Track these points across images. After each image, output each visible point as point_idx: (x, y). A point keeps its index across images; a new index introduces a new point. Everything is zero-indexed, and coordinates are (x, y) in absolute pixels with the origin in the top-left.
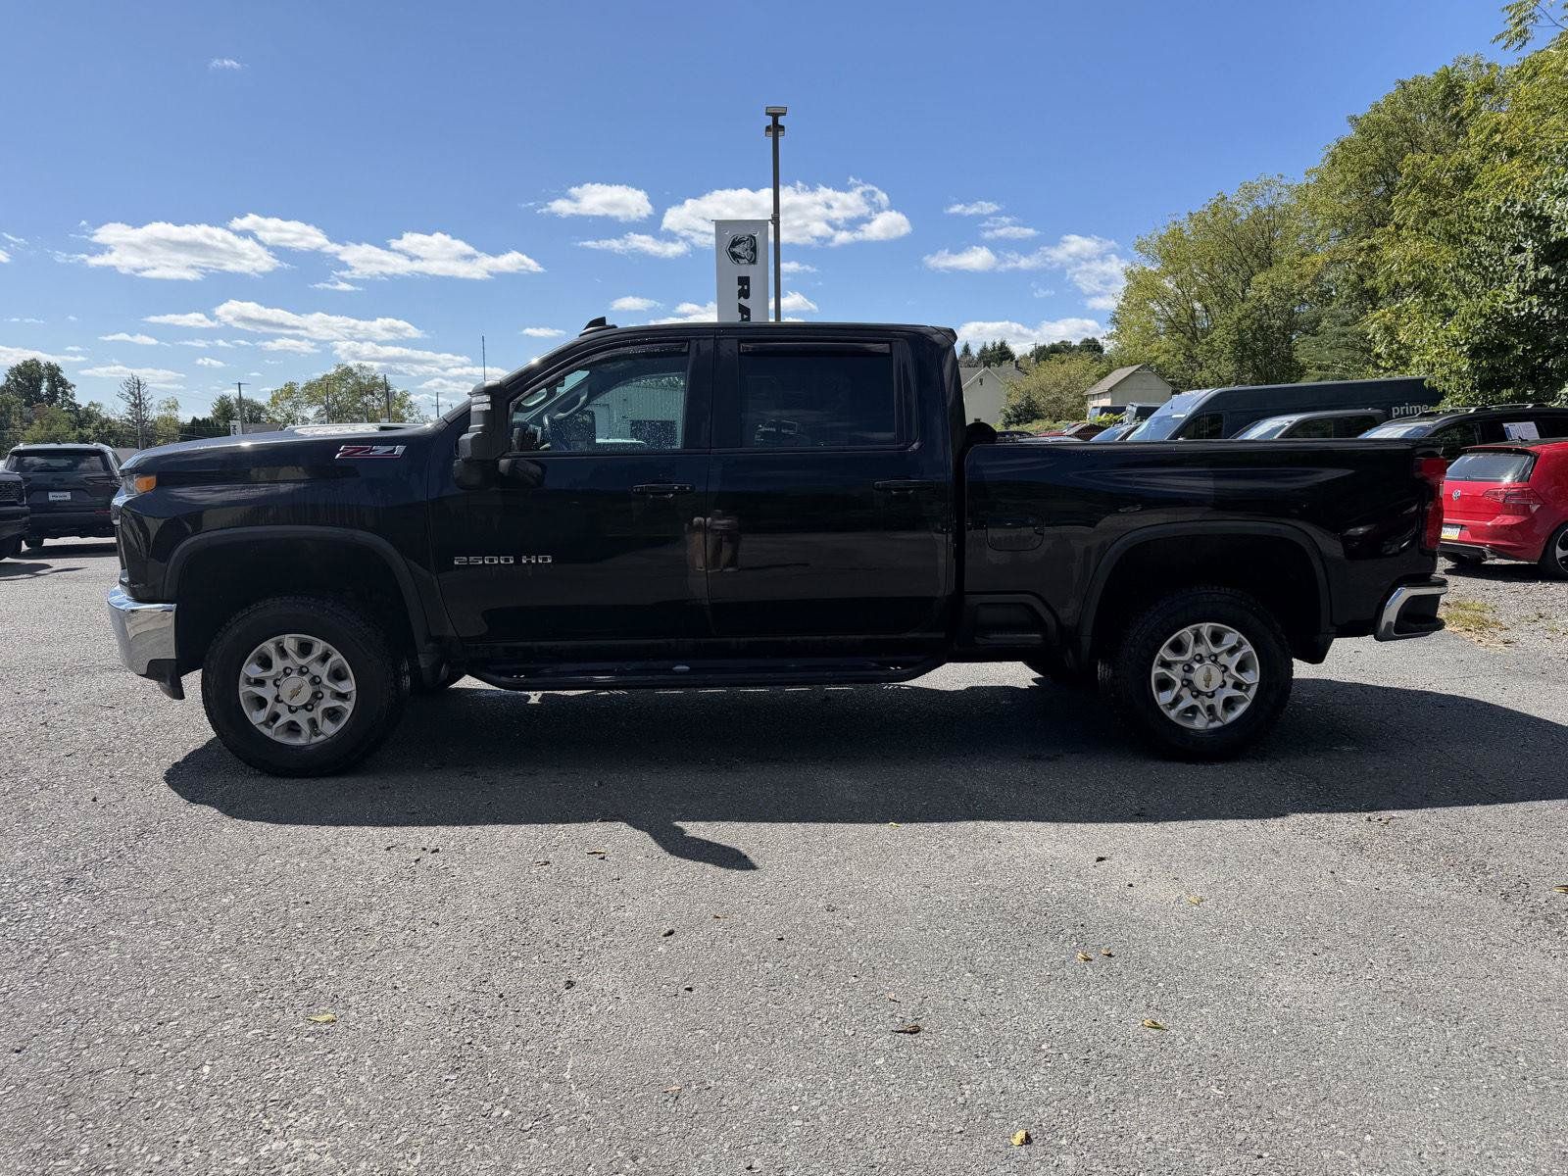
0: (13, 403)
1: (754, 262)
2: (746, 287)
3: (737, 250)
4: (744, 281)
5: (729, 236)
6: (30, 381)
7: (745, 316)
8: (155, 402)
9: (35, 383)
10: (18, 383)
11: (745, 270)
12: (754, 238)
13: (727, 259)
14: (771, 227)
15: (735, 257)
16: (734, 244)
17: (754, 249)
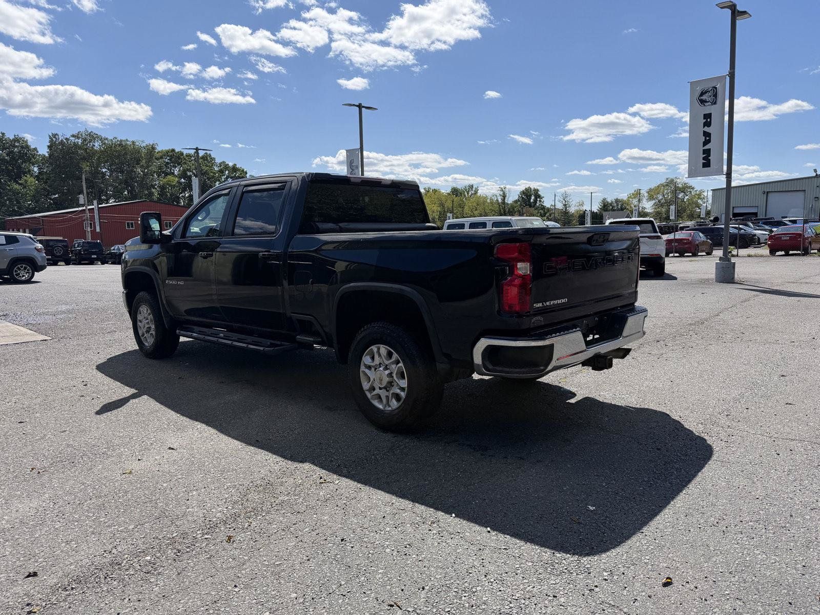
0: (515, 207)
1: (715, 103)
2: (709, 120)
3: (704, 98)
4: (708, 116)
5: (699, 90)
6: (527, 197)
7: (707, 138)
8: (574, 203)
9: (529, 197)
10: (523, 198)
11: (708, 109)
12: (716, 88)
13: (697, 104)
14: (728, 78)
15: (703, 102)
16: (702, 94)
17: (715, 95)
